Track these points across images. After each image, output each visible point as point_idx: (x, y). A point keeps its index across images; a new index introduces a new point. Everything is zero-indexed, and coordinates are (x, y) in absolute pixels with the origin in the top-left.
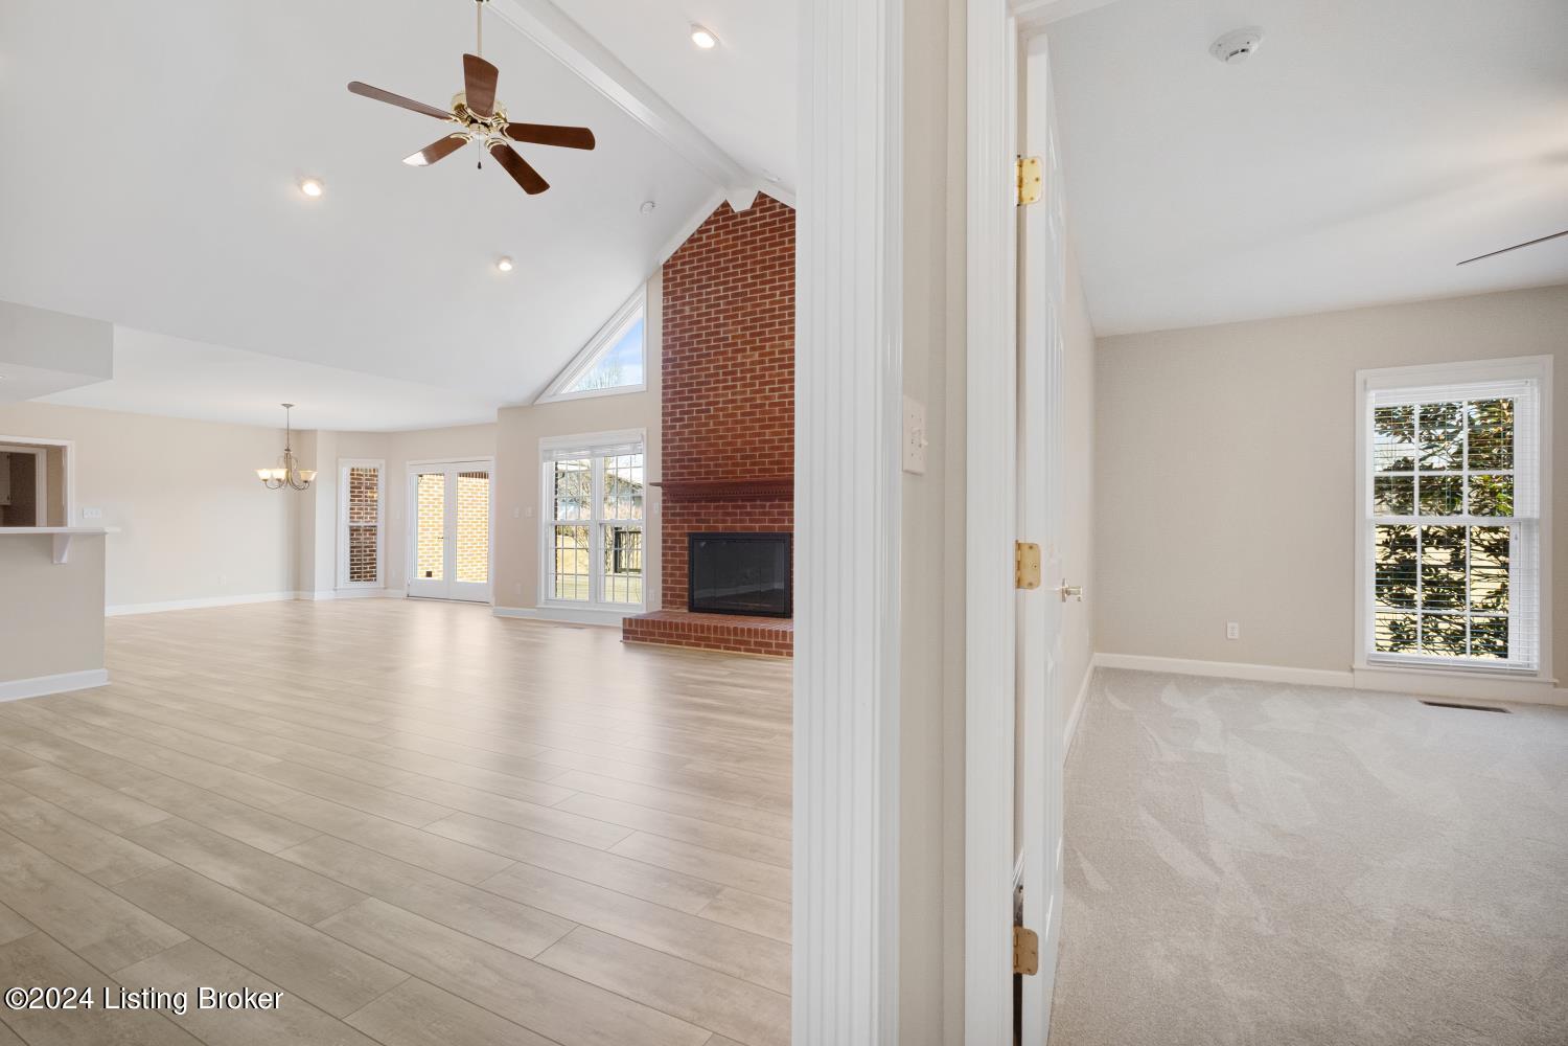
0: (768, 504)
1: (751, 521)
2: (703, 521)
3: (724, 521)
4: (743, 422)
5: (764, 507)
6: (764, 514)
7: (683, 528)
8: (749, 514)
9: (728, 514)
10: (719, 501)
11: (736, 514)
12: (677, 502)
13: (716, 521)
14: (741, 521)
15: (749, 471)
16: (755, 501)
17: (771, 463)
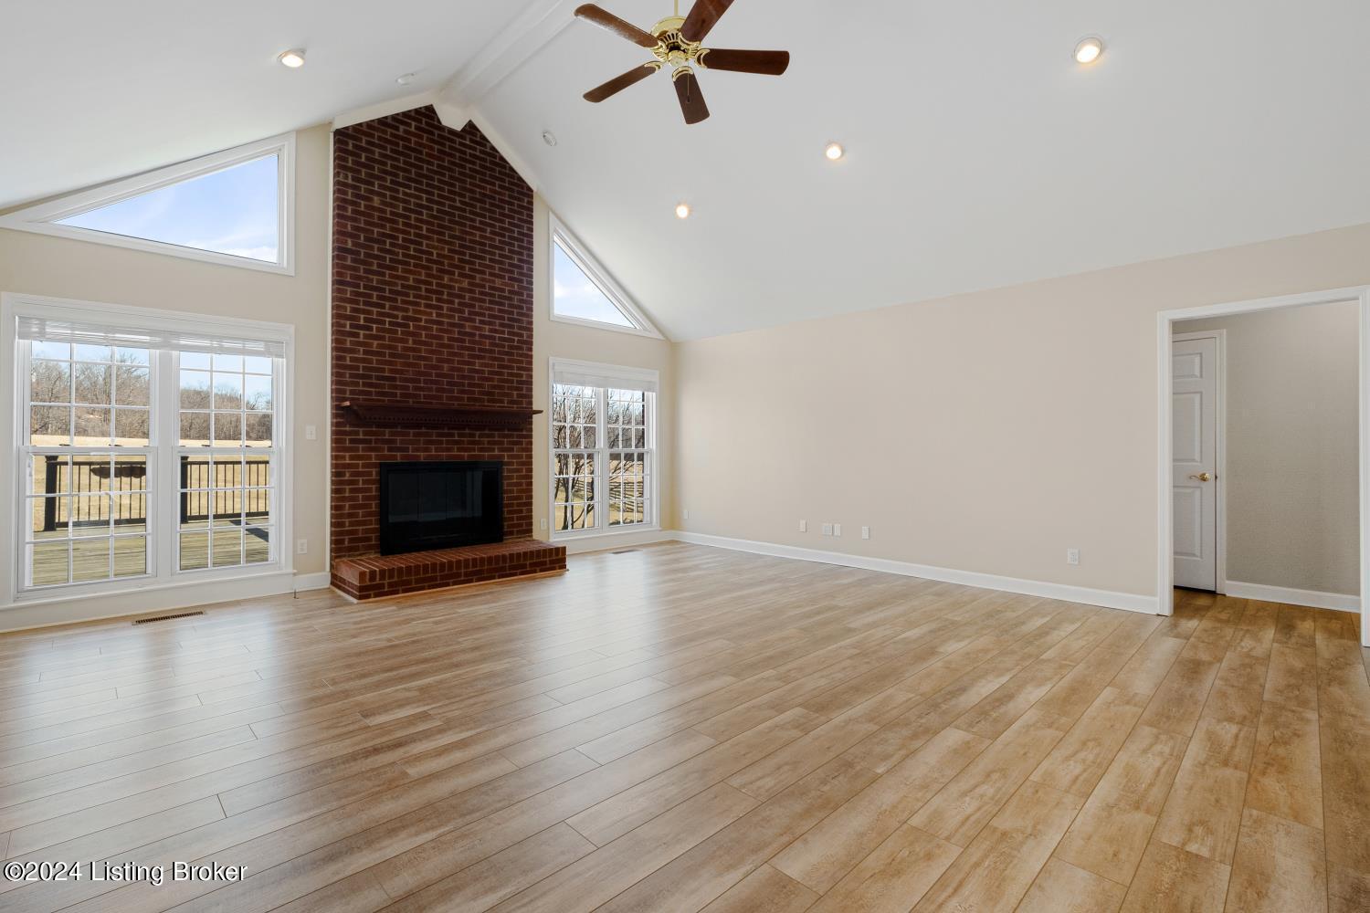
0: (478, 433)
1: (459, 450)
2: (399, 449)
3: (426, 450)
4: (449, 346)
5: (473, 435)
6: (474, 443)
7: (370, 457)
8: (456, 442)
9: (431, 442)
10: (420, 428)
11: (441, 442)
12: (358, 426)
13: (417, 450)
14: (448, 450)
15: (457, 399)
16: (464, 429)
17: (480, 393)
